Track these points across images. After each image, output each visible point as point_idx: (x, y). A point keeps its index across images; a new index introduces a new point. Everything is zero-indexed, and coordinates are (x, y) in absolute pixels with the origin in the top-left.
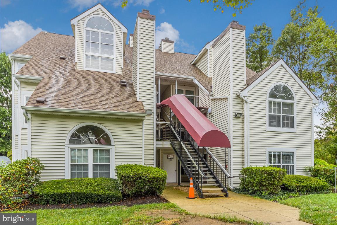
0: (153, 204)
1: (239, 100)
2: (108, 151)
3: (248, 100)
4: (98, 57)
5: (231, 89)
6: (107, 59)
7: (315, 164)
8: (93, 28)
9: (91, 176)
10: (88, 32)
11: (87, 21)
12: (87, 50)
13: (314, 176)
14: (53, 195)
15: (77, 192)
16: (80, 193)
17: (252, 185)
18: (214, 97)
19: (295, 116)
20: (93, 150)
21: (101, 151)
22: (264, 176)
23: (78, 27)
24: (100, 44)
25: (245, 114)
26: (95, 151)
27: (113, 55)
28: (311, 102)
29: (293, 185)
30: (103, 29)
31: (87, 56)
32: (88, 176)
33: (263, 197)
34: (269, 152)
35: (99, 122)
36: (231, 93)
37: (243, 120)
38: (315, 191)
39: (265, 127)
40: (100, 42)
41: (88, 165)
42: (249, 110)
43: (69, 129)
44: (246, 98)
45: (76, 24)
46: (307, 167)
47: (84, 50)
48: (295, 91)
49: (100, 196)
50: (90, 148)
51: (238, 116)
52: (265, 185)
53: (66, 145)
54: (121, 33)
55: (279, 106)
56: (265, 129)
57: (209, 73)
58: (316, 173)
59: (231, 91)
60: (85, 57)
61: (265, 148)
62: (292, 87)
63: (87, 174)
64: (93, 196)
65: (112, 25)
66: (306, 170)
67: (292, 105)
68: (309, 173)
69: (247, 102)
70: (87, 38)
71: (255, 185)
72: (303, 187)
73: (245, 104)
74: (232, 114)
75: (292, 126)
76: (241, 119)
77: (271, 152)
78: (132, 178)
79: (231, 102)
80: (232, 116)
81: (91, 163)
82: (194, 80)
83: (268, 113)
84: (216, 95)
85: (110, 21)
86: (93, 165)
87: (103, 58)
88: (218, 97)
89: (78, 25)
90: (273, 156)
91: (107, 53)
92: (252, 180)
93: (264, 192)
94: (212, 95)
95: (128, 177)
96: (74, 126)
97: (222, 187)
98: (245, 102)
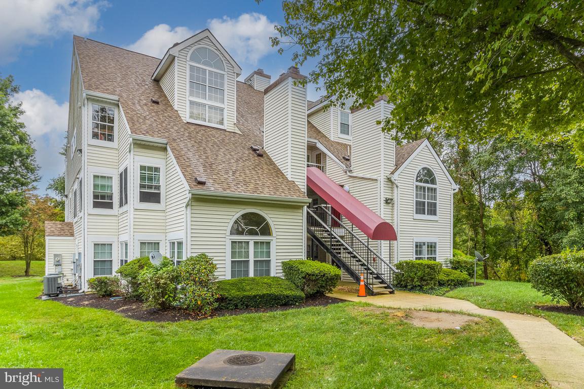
0: (336, 304)
1: (389, 183)
2: (268, 243)
3: (399, 184)
4: (204, 105)
5: (382, 169)
6: (216, 108)
7: (454, 256)
8: (199, 63)
9: (251, 274)
10: (192, 67)
11: (191, 52)
12: (191, 94)
13: (455, 268)
14: (242, 298)
15: (267, 294)
16: (270, 295)
17: (412, 280)
18: (354, 174)
19: (438, 202)
20: (254, 242)
21: (262, 243)
22: (427, 270)
23: (179, 59)
24: (207, 87)
25: (395, 199)
26: (256, 243)
27: (223, 103)
28: (450, 187)
29: (443, 279)
30: (210, 66)
31: (192, 103)
32: (248, 275)
33: (425, 292)
34: (416, 243)
35: (261, 208)
36: (382, 175)
37: (393, 207)
38: (460, 284)
39: (412, 214)
40: (207, 84)
41: (249, 261)
42: (399, 195)
43: (231, 217)
44: (396, 181)
45: (176, 54)
46: (447, 259)
47: (188, 94)
48: (438, 175)
49: (287, 297)
50: (251, 240)
51: (388, 202)
52: (427, 280)
53: (227, 237)
54: (233, 74)
55: (424, 191)
56: (412, 217)
57: (332, 136)
58: (456, 265)
59: (382, 172)
60: (188, 103)
61: (412, 238)
62: (435, 170)
63: (247, 272)
64: (281, 297)
65: (222, 61)
66: (446, 262)
67: (435, 189)
68: (449, 265)
69: (397, 187)
70: (191, 77)
71: (416, 280)
72: (452, 281)
73: (395, 188)
74: (383, 199)
75: (435, 214)
76: (390, 205)
77: (417, 243)
78: (317, 275)
79: (382, 185)
80: (383, 202)
81: (252, 259)
82: (317, 144)
83: (415, 199)
84: (357, 173)
85: (221, 56)
86: (255, 261)
87: (211, 107)
88: (361, 175)
89: (180, 56)
90: (419, 247)
91: (216, 100)
92: (412, 275)
93: (425, 287)
94: (351, 171)
95: (313, 275)
96: (235, 213)
97: (386, 283)
98: (395, 186)
